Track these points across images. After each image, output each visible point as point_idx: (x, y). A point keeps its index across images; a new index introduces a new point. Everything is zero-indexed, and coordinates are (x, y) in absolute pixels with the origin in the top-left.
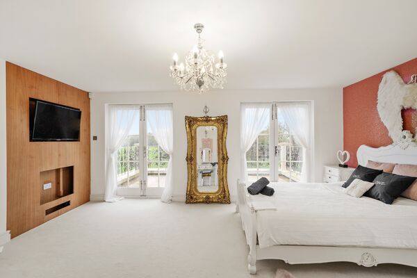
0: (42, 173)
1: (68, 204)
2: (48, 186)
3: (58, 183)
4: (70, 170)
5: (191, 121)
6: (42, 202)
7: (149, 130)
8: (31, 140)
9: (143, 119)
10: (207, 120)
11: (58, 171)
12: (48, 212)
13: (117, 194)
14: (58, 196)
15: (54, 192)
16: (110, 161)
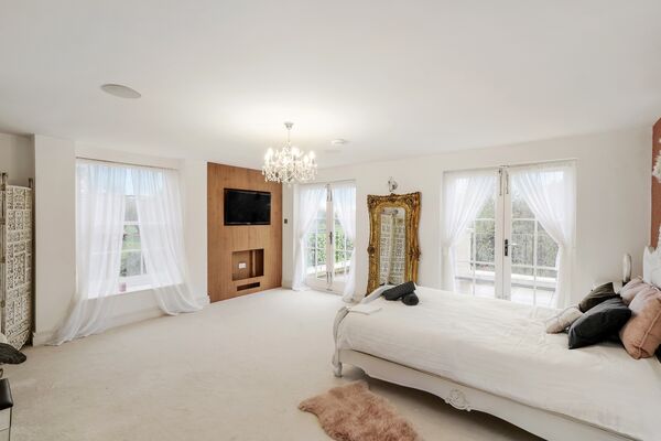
0: (235, 253)
1: (258, 285)
2: (242, 266)
3: (251, 264)
4: (260, 252)
5: (373, 202)
6: (234, 279)
7: (335, 209)
8: (225, 224)
9: (330, 199)
10: (392, 199)
11: (251, 252)
12: (240, 288)
13: (305, 284)
14: (251, 276)
15: (248, 271)
16: (298, 246)
